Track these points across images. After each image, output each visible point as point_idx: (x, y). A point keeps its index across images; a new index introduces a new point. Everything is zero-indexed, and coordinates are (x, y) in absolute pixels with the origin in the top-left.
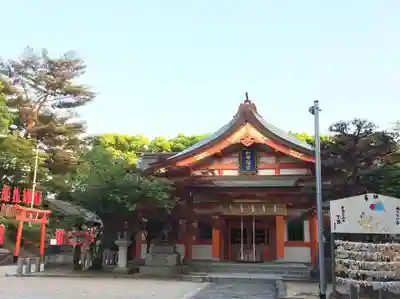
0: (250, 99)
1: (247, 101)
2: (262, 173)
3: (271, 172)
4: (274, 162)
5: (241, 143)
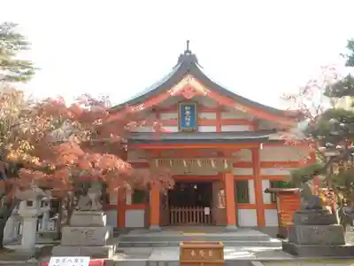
1: (188, 51)
2: (203, 129)
3: (213, 129)
4: (215, 117)
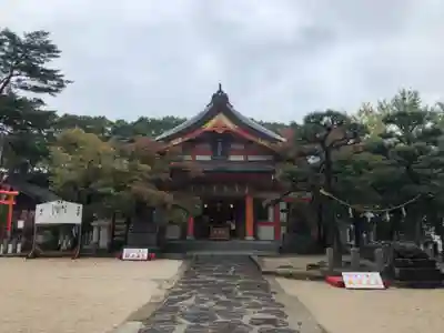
0: (223, 89)
1: (220, 91)
2: (233, 158)
4: (243, 148)
5: (214, 131)
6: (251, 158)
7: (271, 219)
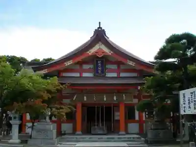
2: (109, 75)
3: (115, 75)
4: (117, 68)
5: (96, 55)
6: (122, 75)
7: (137, 118)
